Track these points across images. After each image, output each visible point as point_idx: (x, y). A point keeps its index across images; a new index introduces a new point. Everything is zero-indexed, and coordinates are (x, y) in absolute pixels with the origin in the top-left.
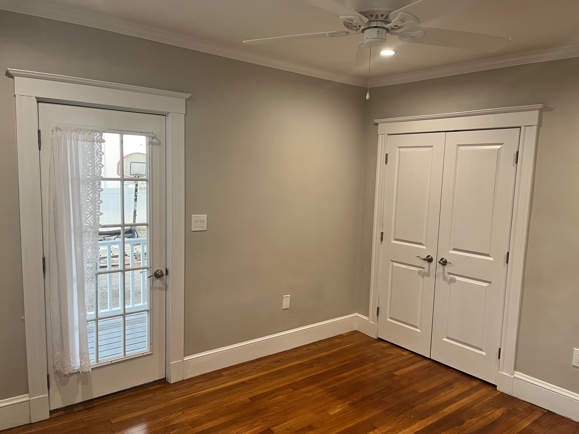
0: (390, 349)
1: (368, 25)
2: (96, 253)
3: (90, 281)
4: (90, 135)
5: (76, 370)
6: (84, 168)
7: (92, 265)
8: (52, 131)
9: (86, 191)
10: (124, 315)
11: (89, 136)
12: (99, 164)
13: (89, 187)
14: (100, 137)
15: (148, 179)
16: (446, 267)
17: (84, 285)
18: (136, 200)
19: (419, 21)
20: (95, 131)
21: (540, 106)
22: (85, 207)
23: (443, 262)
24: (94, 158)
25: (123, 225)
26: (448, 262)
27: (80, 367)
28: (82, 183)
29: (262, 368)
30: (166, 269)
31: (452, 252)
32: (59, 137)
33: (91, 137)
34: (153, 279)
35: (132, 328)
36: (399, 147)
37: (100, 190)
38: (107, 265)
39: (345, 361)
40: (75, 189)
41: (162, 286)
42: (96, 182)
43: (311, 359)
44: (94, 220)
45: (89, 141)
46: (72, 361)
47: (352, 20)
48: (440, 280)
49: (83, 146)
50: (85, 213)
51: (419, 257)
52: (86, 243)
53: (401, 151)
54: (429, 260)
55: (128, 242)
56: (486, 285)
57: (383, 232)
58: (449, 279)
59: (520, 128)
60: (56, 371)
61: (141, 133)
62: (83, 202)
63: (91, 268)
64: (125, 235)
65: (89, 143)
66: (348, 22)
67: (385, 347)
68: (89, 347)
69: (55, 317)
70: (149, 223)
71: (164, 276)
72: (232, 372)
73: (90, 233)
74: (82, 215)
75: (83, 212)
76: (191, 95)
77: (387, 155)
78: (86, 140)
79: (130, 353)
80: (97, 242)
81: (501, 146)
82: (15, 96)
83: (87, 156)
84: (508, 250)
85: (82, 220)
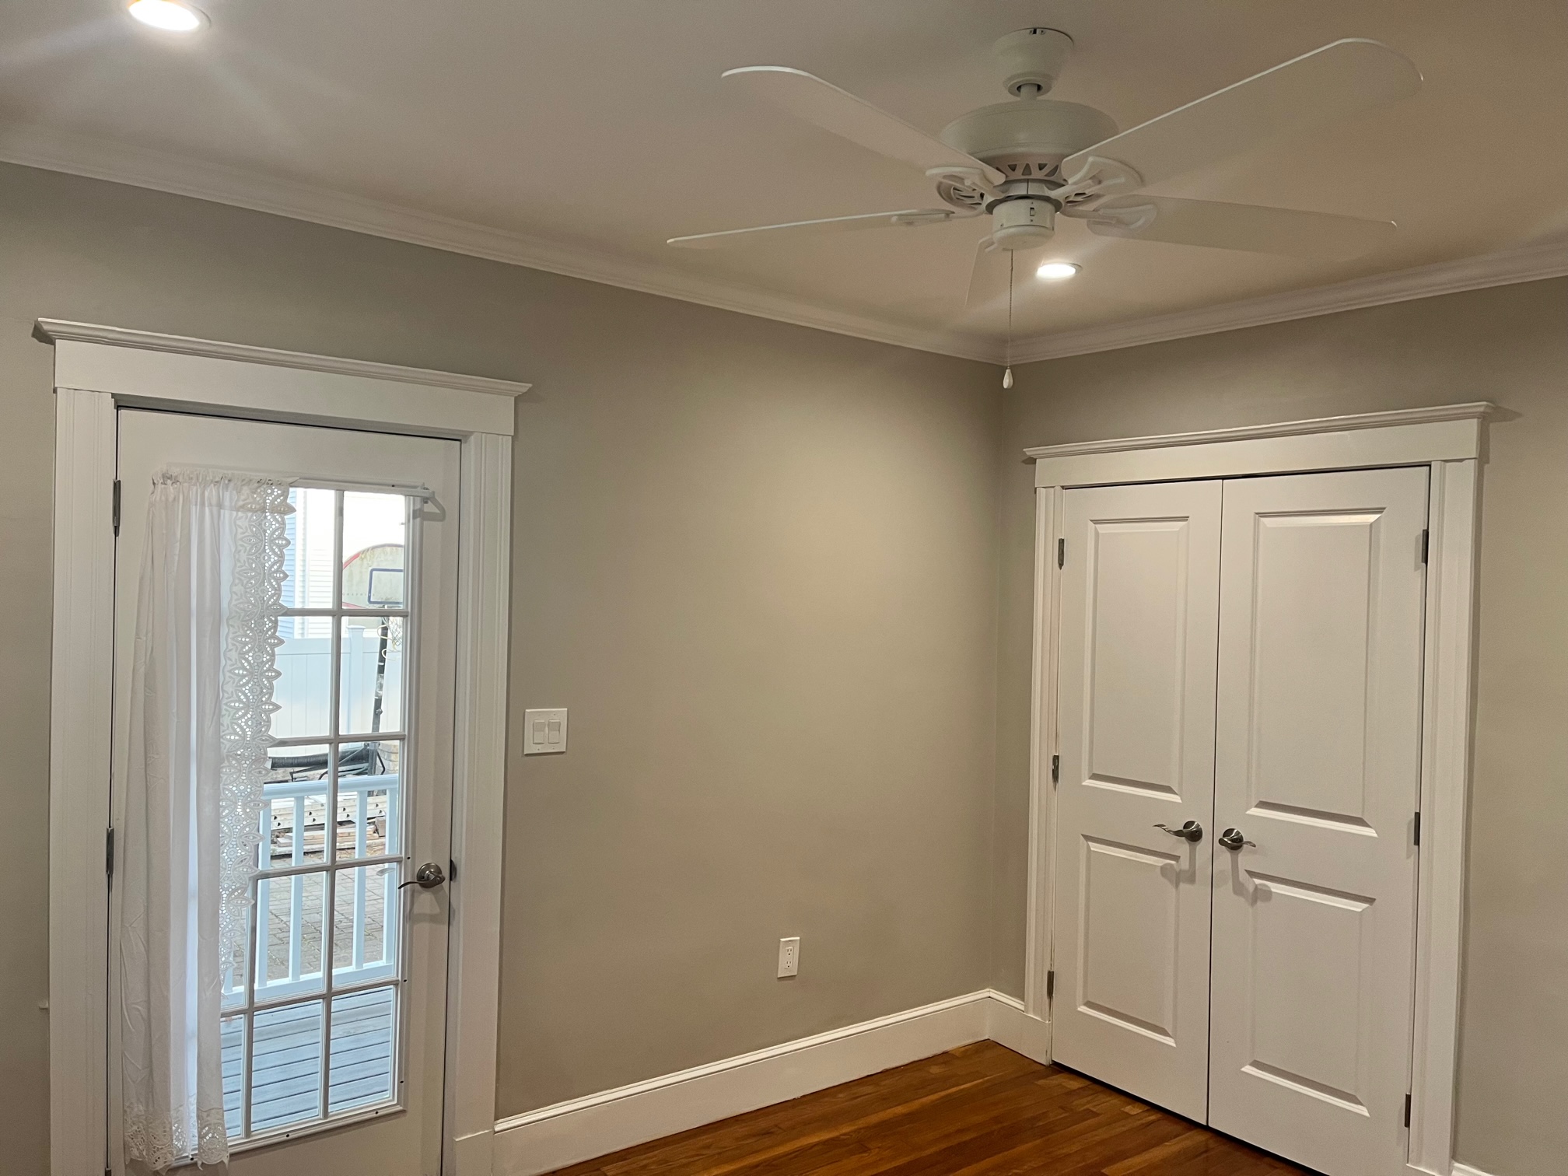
0: (1089, 1098)
1: (1003, 192)
2: (256, 819)
3: (236, 897)
4: (255, 493)
5: (187, 1157)
6: (234, 580)
7: (243, 853)
8: (154, 484)
9: (237, 644)
10: (328, 997)
11: (253, 497)
12: (277, 571)
13: (247, 636)
14: (282, 498)
15: (408, 612)
16: (1240, 855)
17: (218, 909)
18: (381, 670)
19: (1142, 181)
20: (268, 484)
21: (1480, 406)
22: (231, 690)
23: (1232, 840)
24: (263, 555)
25: (335, 739)
26: (1244, 840)
27: (199, 1151)
28: (227, 623)
29: (719, 1154)
30: (451, 861)
31: (1255, 811)
32: (171, 499)
33: (258, 499)
34: (413, 892)
35: (352, 1032)
36: (1096, 522)
37: (276, 641)
38: (293, 850)
39: (960, 1131)
40: (208, 639)
41: (437, 910)
42: (266, 620)
43: (861, 1126)
44: (256, 727)
45: (251, 510)
46: (177, 1130)
47: (961, 180)
48: (1224, 892)
49: (234, 523)
50: (231, 707)
51: (1164, 826)
52: (230, 791)
53: (1100, 532)
54: (1192, 834)
55: (349, 787)
56: (1358, 907)
57: (1058, 757)
58: (1251, 889)
59: (1428, 468)
60: (131, 1159)
61: (393, 487)
62: (228, 674)
63: (242, 861)
64: (340, 769)
65: (252, 516)
66: (951, 185)
67: (1074, 1091)
68: (224, 1091)
69: (133, 1003)
70: (406, 733)
71: (446, 884)
72: (634, 1166)
73: (243, 762)
74: (224, 712)
75: (226, 704)
76: (530, 385)
77: (1062, 542)
78: (242, 507)
79: (341, 1111)
80: (260, 787)
81: (1378, 516)
82: (55, 391)
83: (242, 551)
84: (1416, 807)
85: (223, 725)
